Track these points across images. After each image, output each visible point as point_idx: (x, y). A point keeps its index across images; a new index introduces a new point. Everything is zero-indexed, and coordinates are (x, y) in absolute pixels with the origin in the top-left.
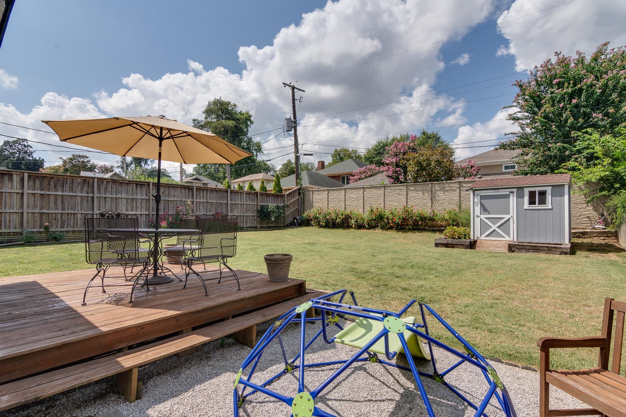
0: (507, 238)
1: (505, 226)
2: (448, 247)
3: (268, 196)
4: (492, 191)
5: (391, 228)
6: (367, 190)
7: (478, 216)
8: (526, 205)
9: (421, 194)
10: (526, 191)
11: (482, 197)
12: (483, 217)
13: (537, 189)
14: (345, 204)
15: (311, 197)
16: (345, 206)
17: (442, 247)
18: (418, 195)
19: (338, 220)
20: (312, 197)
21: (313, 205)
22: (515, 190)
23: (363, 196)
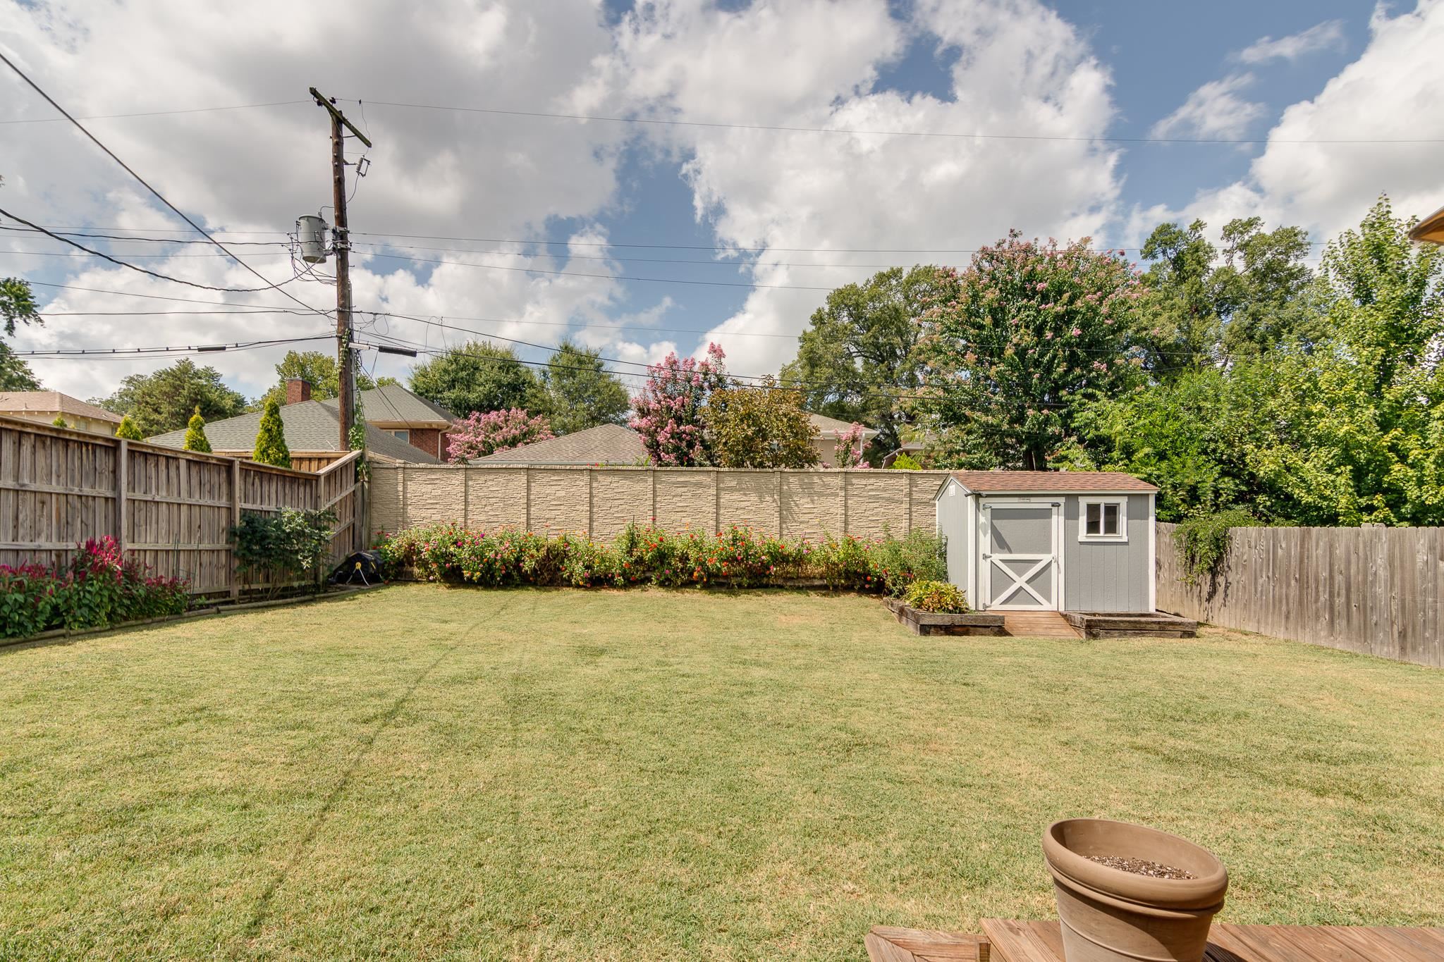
0: (1046, 606)
1: (1041, 578)
2: (954, 634)
3: (265, 478)
4: (1016, 500)
5: (690, 584)
6: (600, 478)
7: (985, 557)
8: (1083, 534)
9: (754, 498)
10: (1083, 503)
11: (997, 514)
12: (997, 557)
13: (1103, 501)
14: (528, 514)
15: (400, 489)
16: (528, 519)
17: (937, 633)
18: (744, 498)
19: (528, 565)
20: (405, 487)
21: (405, 512)
22: (1062, 501)
23: (591, 493)
